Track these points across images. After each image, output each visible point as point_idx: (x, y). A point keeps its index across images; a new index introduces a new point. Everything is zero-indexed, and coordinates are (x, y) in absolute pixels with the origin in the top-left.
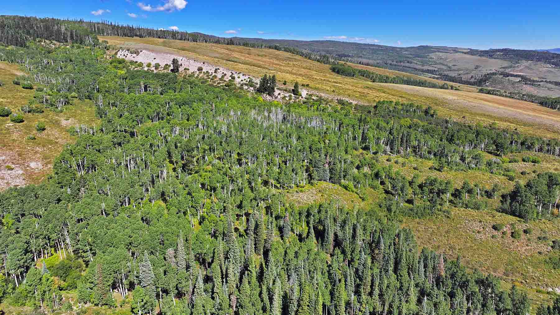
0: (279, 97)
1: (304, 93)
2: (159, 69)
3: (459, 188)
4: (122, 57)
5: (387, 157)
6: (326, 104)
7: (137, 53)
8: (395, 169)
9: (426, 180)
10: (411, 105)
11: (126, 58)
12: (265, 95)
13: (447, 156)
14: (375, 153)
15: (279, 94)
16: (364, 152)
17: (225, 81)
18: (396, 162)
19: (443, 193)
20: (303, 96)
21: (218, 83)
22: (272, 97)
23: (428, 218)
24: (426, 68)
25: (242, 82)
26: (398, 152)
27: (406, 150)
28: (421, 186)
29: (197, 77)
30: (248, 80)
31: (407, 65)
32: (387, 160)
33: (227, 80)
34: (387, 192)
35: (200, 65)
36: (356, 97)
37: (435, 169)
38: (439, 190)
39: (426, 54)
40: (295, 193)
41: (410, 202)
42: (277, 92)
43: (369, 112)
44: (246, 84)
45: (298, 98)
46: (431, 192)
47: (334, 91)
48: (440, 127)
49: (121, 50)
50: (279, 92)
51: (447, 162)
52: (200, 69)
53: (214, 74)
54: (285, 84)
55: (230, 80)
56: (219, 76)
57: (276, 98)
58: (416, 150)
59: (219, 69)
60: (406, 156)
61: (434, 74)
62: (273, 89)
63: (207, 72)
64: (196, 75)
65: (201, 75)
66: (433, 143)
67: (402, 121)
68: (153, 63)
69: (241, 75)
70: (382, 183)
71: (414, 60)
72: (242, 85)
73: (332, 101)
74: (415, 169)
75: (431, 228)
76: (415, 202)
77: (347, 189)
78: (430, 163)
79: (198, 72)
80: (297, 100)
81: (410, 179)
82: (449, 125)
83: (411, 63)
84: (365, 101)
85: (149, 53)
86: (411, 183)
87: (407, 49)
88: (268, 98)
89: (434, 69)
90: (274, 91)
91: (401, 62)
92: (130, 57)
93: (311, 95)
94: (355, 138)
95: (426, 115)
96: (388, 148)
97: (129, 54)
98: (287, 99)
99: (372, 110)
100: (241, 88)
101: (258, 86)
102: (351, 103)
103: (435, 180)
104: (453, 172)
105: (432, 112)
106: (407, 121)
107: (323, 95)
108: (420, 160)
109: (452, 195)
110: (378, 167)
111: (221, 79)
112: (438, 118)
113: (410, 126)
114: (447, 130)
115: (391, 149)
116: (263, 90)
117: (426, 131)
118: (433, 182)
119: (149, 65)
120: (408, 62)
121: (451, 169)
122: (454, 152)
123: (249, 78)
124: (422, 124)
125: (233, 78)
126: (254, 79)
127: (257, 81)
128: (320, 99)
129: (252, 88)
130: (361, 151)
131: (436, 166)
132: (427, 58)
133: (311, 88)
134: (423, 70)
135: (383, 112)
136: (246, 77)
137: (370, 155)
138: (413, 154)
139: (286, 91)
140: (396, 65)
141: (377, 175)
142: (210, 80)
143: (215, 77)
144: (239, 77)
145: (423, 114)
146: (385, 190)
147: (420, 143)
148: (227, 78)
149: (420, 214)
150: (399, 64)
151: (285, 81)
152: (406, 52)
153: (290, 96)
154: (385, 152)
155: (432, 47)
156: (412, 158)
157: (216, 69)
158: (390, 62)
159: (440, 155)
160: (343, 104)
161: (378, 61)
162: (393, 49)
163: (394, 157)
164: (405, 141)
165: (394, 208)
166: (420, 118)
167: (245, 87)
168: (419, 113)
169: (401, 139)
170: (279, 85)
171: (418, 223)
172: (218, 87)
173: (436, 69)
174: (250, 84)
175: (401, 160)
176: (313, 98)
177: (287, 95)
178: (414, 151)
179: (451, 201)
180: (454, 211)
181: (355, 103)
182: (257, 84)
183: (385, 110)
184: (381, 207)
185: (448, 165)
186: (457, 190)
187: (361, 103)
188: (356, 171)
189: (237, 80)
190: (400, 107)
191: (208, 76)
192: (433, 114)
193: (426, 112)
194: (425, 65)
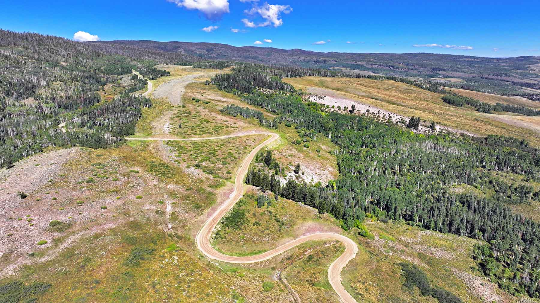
0: (422, 130)
1: (438, 128)
2: (341, 110)
3: (538, 192)
4: (313, 101)
5: (496, 172)
6: (453, 136)
7: (323, 98)
8: (501, 180)
9: (519, 186)
10: (511, 138)
11: (316, 101)
12: (412, 129)
13: (533, 173)
14: (489, 170)
15: (422, 129)
16: (483, 169)
17: (386, 119)
18: (502, 176)
19: (528, 194)
20: (437, 130)
21: (382, 121)
22: (417, 130)
23: (519, 204)
24: (525, 81)
25: (397, 121)
26: (503, 170)
27: (507, 169)
28: (516, 189)
29: (367, 116)
30: (401, 119)
31: (505, 78)
32: (496, 174)
33: (387, 119)
34: (496, 191)
35: (367, 108)
36: (473, 131)
37: (525, 180)
38: (526, 192)
39: (527, 66)
40: (453, 188)
41: (509, 197)
42: (420, 128)
43: (482, 142)
44: (399, 122)
45: (434, 132)
46: (521, 193)
47: (457, 127)
48: (530, 154)
49: (311, 96)
50: (422, 127)
51: (532, 177)
52: (368, 111)
53: (378, 115)
54: (424, 122)
55: (388, 119)
56: (382, 116)
57: (420, 131)
58: (513, 169)
59: (380, 111)
60: (507, 172)
61: (533, 88)
62: (418, 125)
63: (373, 113)
64: (366, 115)
65: (369, 115)
66: (525, 165)
67: (504, 149)
68: (336, 106)
69: (395, 115)
70: (494, 186)
71: (512, 72)
72: (397, 122)
73: (456, 134)
74: (512, 180)
75: (520, 209)
76: (512, 198)
77: (476, 188)
78: (522, 177)
79: (367, 113)
80: (434, 133)
81: (509, 185)
82: (537, 153)
83: (509, 76)
84: (479, 134)
85: (331, 98)
86: (510, 188)
87: (505, 60)
88: (415, 131)
89: (534, 82)
90: (418, 127)
91: (498, 75)
92: (319, 101)
93: (442, 130)
94: (477, 161)
95: (521, 145)
96: (496, 167)
97: (318, 99)
98: (427, 132)
99: (484, 141)
100: (397, 124)
101: (408, 123)
102: (469, 136)
103: (524, 186)
104: (535, 183)
105: (526, 143)
106: (508, 149)
107: (450, 129)
108: (516, 175)
109: (534, 195)
110: (492, 178)
111: (383, 118)
112: (529, 148)
113: (510, 152)
114: (536, 156)
115: (499, 168)
116: (411, 126)
117: (520, 157)
118: (522, 187)
119: (333, 107)
120: (506, 75)
121: (534, 181)
122: (537, 171)
123: (401, 117)
124: (518, 151)
125: (391, 117)
126: (404, 118)
127: (407, 120)
128: (449, 133)
129: (404, 125)
130: (481, 168)
131: (525, 179)
132: (527, 70)
133: (442, 124)
134: (521, 83)
135: (491, 143)
136: (399, 117)
137: (486, 171)
138: (512, 171)
139: (426, 126)
140: (492, 79)
141: (491, 182)
142: (376, 118)
143: (379, 116)
144: (394, 117)
145: (519, 144)
146: (495, 190)
147: (516, 165)
148: (387, 117)
149: (515, 203)
150: (496, 77)
151: (425, 120)
152: (504, 64)
153: (429, 130)
154: (495, 170)
155: (534, 58)
156: (511, 174)
157: (378, 111)
158: (486, 76)
159: (528, 172)
160: (464, 136)
161: (474, 75)
162: (490, 60)
163: (500, 173)
164: (507, 163)
165: (500, 199)
166: (517, 147)
167: (399, 124)
168: (516, 143)
169: (505, 162)
170: (422, 123)
171: (513, 207)
172: (382, 123)
173: (536, 83)
174: (402, 121)
175: (504, 174)
176: (444, 131)
177: (427, 129)
178: (512, 169)
179: (532, 198)
180: (533, 203)
181: (472, 136)
182: (407, 121)
183: (493, 141)
184: (493, 198)
185: (533, 179)
186: (536, 192)
187: (476, 136)
188: (479, 179)
189: (393, 119)
190: (503, 139)
191: (374, 116)
192: (526, 145)
193: (522, 143)
194: (524, 79)
